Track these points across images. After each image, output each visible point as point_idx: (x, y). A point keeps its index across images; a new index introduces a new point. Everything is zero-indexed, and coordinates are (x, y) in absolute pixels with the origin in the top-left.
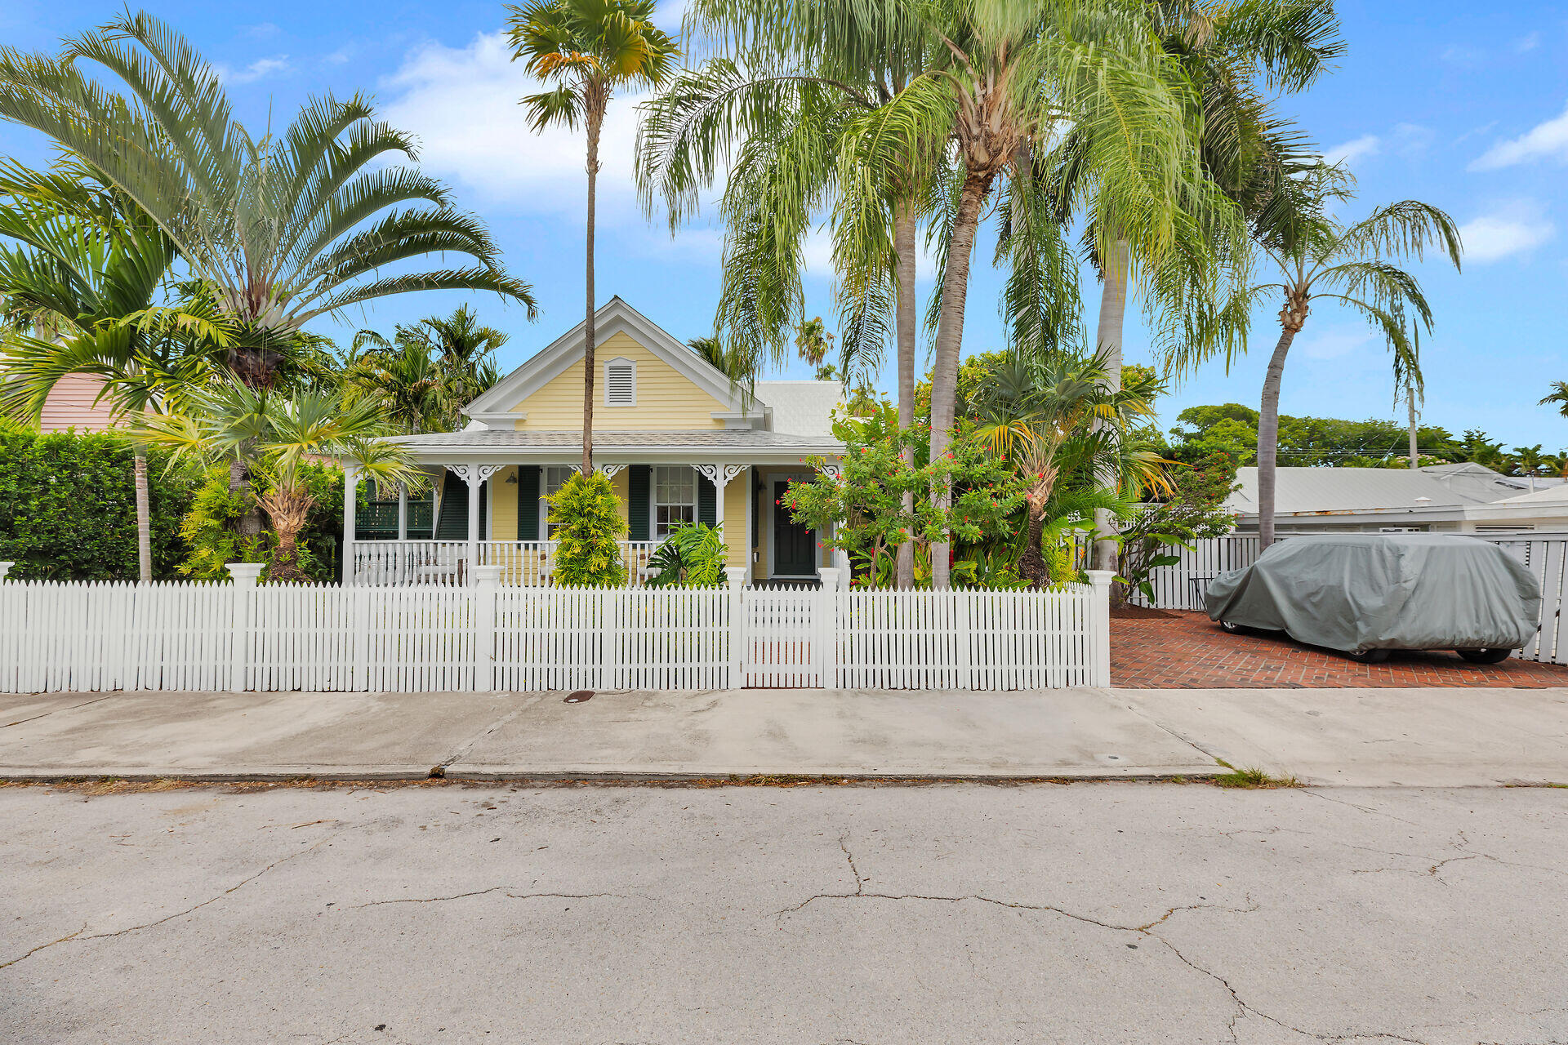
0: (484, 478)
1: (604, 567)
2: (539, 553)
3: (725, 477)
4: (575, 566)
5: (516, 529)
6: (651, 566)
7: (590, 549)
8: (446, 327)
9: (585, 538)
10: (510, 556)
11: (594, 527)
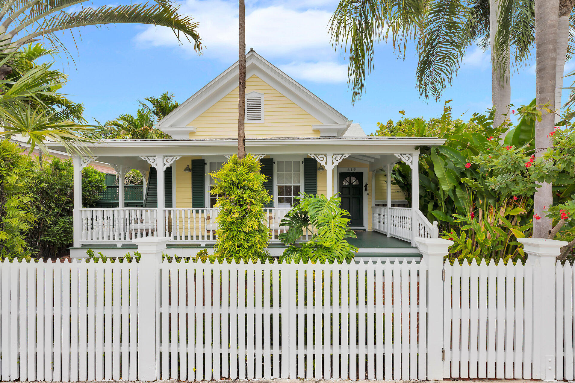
0: (168, 165)
1: (256, 228)
2: (205, 215)
3: (333, 163)
4: (234, 227)
5: (190, 200)
6: (283, 225)
7: (244, 215)
8: (157, 101)
9: (242, 206)
10: (186, 217)
11: (249, 197)
